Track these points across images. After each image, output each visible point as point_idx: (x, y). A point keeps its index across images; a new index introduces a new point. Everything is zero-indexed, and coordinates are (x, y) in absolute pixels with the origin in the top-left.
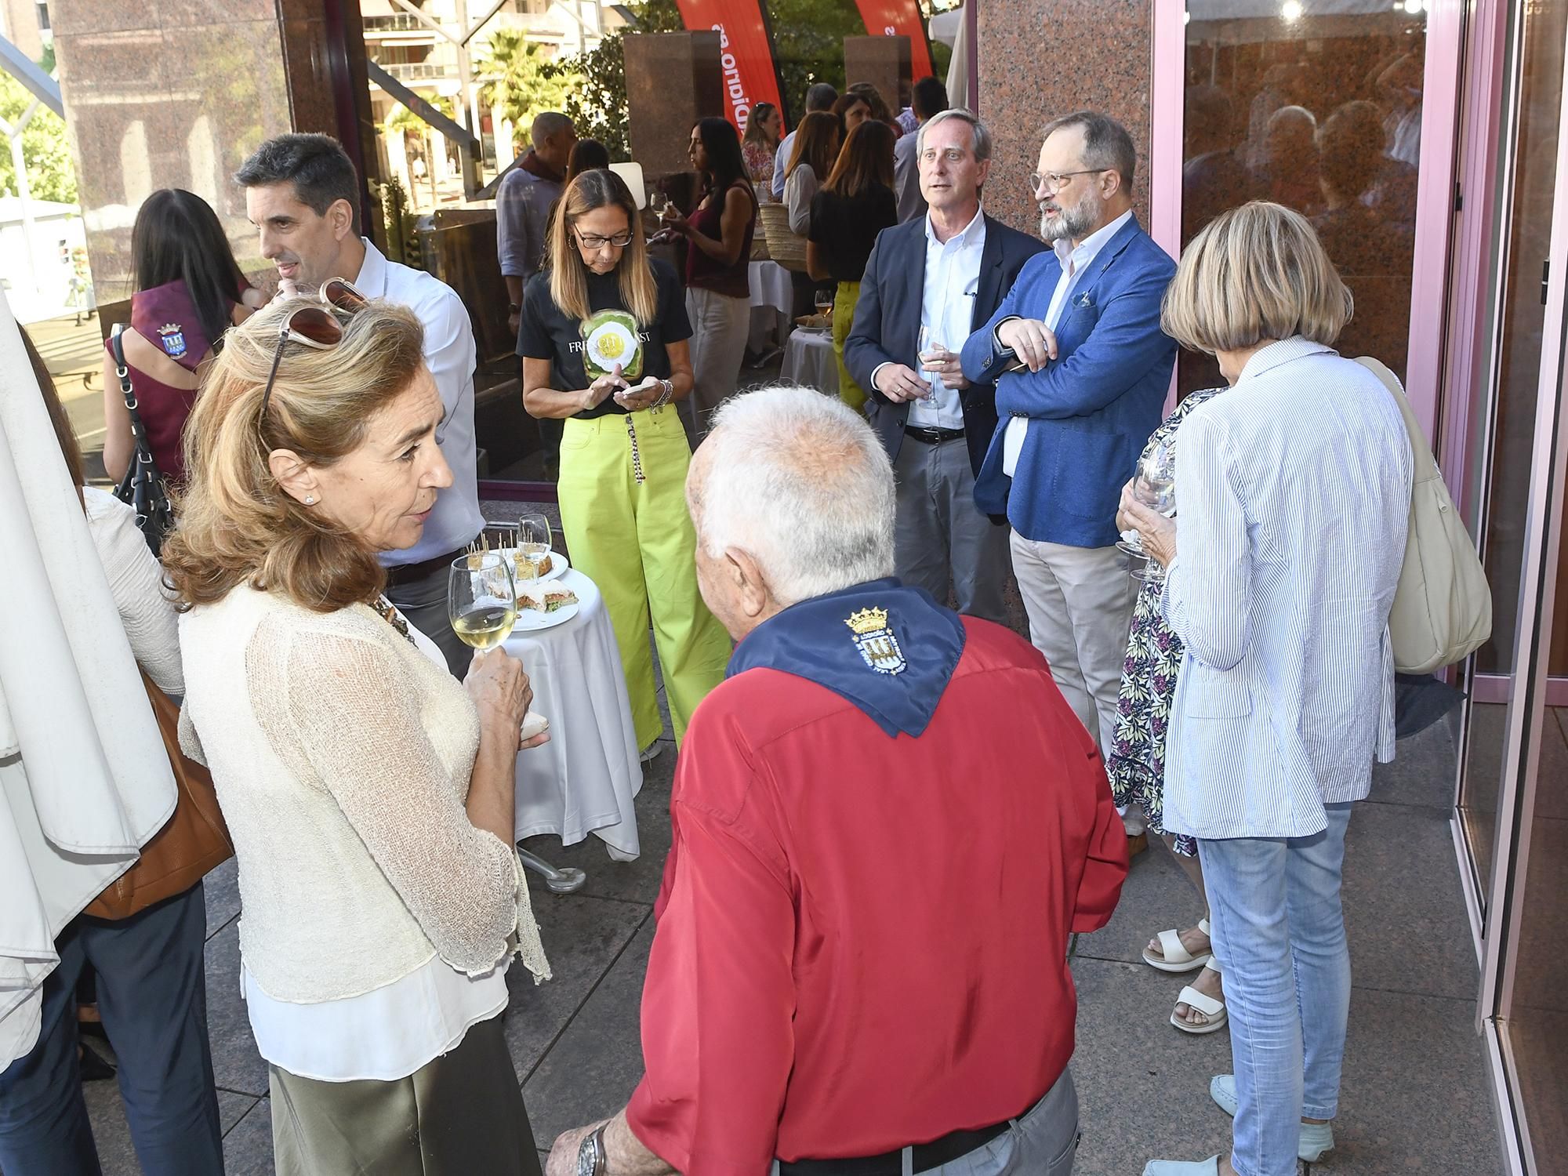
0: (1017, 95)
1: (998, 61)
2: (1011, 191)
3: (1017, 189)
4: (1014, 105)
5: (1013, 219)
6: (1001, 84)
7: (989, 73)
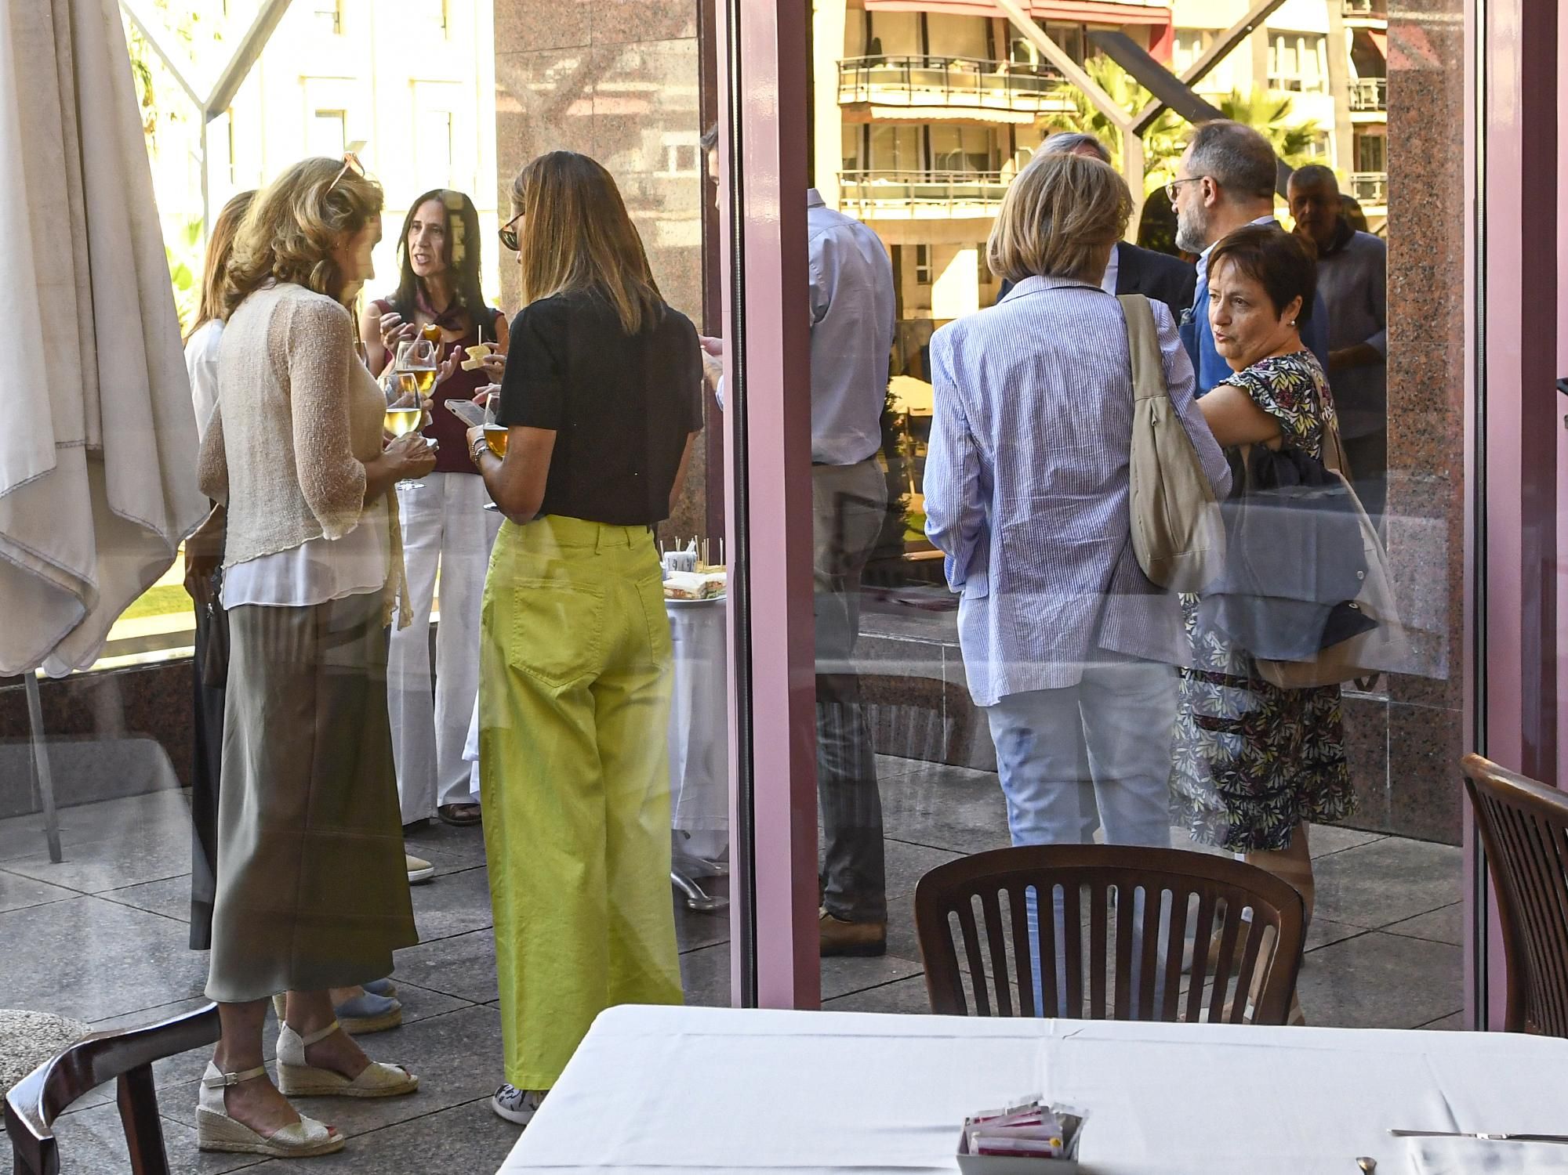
0: (1426, 121)
1: (1406, 81)
2: (1419, 235)
3: (1424, 235)
4: (1423, 133)
5: (1420, 271)
6: (1408, 109)
7: (1396, 95)
